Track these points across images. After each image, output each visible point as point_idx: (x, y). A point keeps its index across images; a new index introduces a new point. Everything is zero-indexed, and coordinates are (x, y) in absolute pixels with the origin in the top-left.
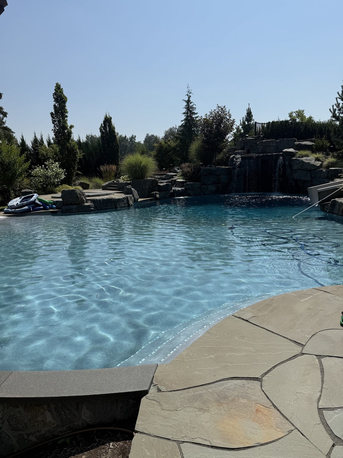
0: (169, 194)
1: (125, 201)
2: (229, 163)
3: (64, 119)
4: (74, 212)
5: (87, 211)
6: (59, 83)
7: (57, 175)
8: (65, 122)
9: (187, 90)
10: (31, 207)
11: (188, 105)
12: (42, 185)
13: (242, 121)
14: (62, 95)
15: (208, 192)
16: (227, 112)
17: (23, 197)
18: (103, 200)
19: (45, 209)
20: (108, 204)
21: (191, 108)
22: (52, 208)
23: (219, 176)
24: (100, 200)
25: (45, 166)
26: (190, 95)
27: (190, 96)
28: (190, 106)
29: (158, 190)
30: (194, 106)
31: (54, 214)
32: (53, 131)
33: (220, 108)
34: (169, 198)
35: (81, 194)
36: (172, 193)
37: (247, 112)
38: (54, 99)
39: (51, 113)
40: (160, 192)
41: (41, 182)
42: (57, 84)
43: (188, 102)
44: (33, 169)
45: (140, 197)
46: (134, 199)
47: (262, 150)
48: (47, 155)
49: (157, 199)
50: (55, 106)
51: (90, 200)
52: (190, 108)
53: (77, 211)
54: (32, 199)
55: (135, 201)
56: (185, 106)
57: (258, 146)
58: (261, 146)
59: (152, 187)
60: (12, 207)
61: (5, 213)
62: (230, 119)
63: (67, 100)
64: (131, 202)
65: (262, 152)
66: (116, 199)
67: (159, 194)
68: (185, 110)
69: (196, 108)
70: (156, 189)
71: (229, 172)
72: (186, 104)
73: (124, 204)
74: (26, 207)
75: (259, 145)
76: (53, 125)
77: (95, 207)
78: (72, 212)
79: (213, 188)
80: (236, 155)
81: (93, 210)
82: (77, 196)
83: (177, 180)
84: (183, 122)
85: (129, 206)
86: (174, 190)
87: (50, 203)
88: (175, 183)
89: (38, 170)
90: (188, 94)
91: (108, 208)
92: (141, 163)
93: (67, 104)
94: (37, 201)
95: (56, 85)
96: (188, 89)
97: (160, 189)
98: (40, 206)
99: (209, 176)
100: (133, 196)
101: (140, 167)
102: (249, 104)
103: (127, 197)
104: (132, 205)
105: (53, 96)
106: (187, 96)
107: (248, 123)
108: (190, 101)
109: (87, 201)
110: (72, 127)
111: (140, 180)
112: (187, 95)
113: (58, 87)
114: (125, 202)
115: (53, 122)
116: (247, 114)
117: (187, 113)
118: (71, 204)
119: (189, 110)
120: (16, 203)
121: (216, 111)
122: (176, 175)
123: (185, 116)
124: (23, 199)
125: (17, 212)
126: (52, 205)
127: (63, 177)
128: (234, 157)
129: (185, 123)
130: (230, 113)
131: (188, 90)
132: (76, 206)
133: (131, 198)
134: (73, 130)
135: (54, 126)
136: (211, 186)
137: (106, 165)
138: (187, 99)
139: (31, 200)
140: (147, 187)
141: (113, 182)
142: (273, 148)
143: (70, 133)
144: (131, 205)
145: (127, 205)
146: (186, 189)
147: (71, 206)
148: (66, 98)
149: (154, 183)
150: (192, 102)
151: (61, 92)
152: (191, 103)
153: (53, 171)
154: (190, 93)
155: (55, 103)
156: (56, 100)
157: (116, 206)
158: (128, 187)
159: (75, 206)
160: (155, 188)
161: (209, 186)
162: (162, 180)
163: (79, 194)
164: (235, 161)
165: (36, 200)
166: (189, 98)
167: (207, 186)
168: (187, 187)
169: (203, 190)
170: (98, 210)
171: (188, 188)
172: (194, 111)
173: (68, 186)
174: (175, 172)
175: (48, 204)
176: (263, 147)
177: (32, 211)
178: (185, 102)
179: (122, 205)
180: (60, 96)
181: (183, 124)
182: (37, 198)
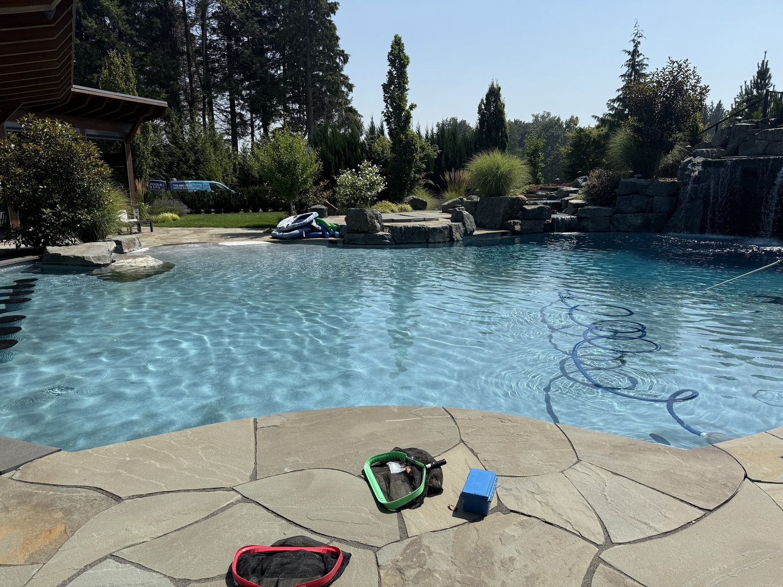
0: (543, 226)
1: (446, 232)
2: (679, 172)
3: (402, 93)
5: (378, 243)
6: (400, 36)
7: (373, 184)
8: (402, 99)
9: (633, 31)
10: (304, 232)
11: (633, 59)
12: (348, 200)
13: (744, 88)
14: (402, 54)
15: (625, 227)
16: (691, 72)
17: (298, 216)
18: (407, 228)
19: (323, 236)
20: (414, 235)
21: (639, 65)
22: (333, 236)
23: (653, 197)
24: (401, 227)
25: (358, 169)
26: (639, 40)
27: (639, 43)
28: (637, 62)
29: (522, 217)
30: (645, 62)
31: (332, 244)
32: (383, 114)
33: (676, 65)
34: (540, 233)
35: (374, 216)
36: (548, 223)
37: (758, 70)
38: (389, 61)
39: (382, 85)
40: (524, 221)
41: (347, 195)
42: (396, 37)
43: (635, 53)
44: (340, 174)
45: (480, 226)
46: (466, 230)
47: (765, 149)
48: (383, 152)
49: (515, 233)
50: (390, 73)
51: (388, 226)
52: (637, 65)
53: (364, 243)
54: (307, 220)
55: (467, 234)
56: (627, 61)
57: (757, 141)
58: (763, 141)
59: (510, 212)
60: (281, 230)
61: (273, 238)
62: (699, 85)
63: (408, 62)
64: (457, 236)
65: (764, 154)
66: (429, 228)
67: (520, 225)
68: (625, 70)
69: (648, 65)
70: (518, 215)
71: (674, 192)
72: (630, 57)
73: (443, 238)
74: (297, 231)
75: (759, 137)
76: (385, 104)
77: (393, 239)
78: (357, 244)
79: (637, 220)
80: (695, 157)
81: (388, 244)
82: (366, 219)
83: (570, 201)
84: (621, 92)
85: (452, 241)
86: (553, 219)
87: (332, 227)
88: (567, 207)
89: (346, 177)
90: (636, 38)
91: (414, 241)
92: (498, 168)
93: (409, 70)
94: (314, 224)
95: (393, 39)
96: (636, 28)
97: (526, 216)
98: (318, 230)
99: (631, 196)
100: (464, 224)
101: (495, 175)
103: (451, 227)
104: (458, 241)
105: (388, 56)
106: (632, 44)
107: (757, 92)
108: (638, 52)
109: (383, 228)
110: (412, 107)
111: (493, 198)
112: (634, 41)
113: (397, 43)
114: (445, 234)
115: (385, 98)
116: (758, 73)
117: (630, 75)
118: (358, 232)
119: (635, 66)
120: (287, 224)
121: (667, 70)
122: (575, 192)
123: (623, 81)
124: (299, 218)
125: (284, 237)
126: (334, 231)
127: (381, 188)
128: (690, 161)
129: (625, 94)
130: (698, 72)
131: (636, 32)
132: (364, 234)
133: (458, 228)
134: (413, 113)
135: (386, 106)
136: (632, 215)
137: (453, 170)
138: (631, 50)
139: (305, 221)
140: (501, 211)
141: (461, 199)
143: (408, 117)
144: (456, 240)
145: (448, 240)
146: (580, 219)
147: (356, 235)
148: (407, 58)
149: (520, 203)
150: (641, 54)
151: (401, 50)
152: (638, 56)
153: (367, 179)
154: (639, 37)
155: (390, 68)
156: (392, 63)
157: (427, 240)
158: (459, 209)
159: (362, 235)
160: (516, 214)
161: (629, 215)
162: (548, 199)
163: (370, 217)
164: (689, 169)
165: (312, 221)
166: (636, 46)
167: (625, 215)
168: (583, 215)
169: (615, 223)
170: (396, 244)
171: (585, 218)
172: (643, 72)
173: (390, 204)
174: (578, 185)
175: (329, 228)
176: (767, 142)
177: (305, 238)
178: (627, 54)
179: (438, 238)
180: (398, 56)
181: (621, 95)
182: (315, 218)
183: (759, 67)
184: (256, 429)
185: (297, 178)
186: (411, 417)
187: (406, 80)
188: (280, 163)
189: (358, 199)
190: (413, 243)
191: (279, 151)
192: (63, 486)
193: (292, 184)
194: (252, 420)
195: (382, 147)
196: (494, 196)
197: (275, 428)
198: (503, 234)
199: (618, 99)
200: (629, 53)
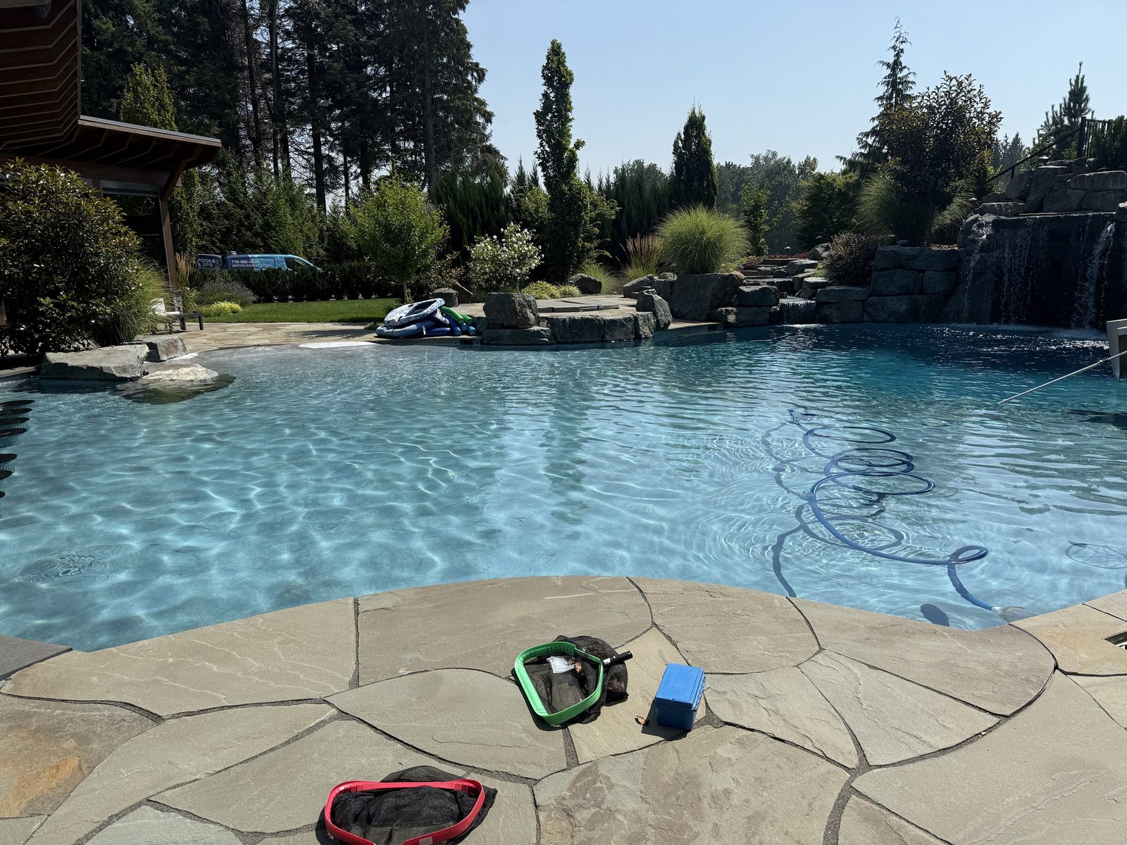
0: (767, 316)
1: (630, 326)
2: (960, 237)
3: (564, 125)
4: (505, 345)
5: (532, 343)
6: (559, 42)
7: (523, 258)
8: (564, 133)
9: (893, 33)
10: (424, 328)
11: (893, 74)
12: (487, 281)
13: (1050, 114)
14: (562, 69)
15: (885, 316)
16: (975, 92)
17: (415, 304)
18: (573, 321)
19: (452, 333)
20: (584, 330)
21: (902, 84)
22: (466, 333)
23: (923, 271)
24: (565, 320)
25: (501, 236)
26: (902, 47)
27: (902, 51)
28: (899, 78)
29: (737, 303)
30: (911, 78)
31: (466, 345)
32: (536, 156)
33: (954, 82)
34: (764, 325)
35: (525, 303)
36: (776, 311)
37: (1070, 89)
38: (544, 79)
39: (534, 113)
40: (741, 308)
41: (486, 273)
42: (553, 43)
43: (896, 66)
44: (475, 243)
45: (677, 317)
46: (658, 323)
47: (1081, 202)
48: (536, 211)
49: (728, 326)
50: (546, 95)
51: (546, 318)
52: (900, 83)
53: (511, 343)
54: (428, 310)
55: (660, 328)
56: (885, 78)
57: (1069, 191)
58: (1078, 191)
59: (720, 296)
60: (391, 325)
61: (379, 336)
62: (988, 111)
63: (572, 80)
64: (645, 331)
65: (1079, 209)
66: (605, 321)
67: (735, 314)
68: (882, 90)
69: (914, 83)
70: (733, 300)
71: (953, 264)
72: (889, 72)
73: (626, 335)
74: (413, 327)
75: (1072, 186)
76: (539, 141)
77: (553, 336)
78: (501, 345)
79: (901, 305)
80: (982, 214)
81: (546, 344)
82: (515, 309)
83: (806, 279)
84: (876, 122)
85: (638, 339)
86: (783, 305)
87: (465, 320)
88: (801, 287)
89: (484, 247)
90: (897, 44)
91: (584, 339)
92: (703, 233)
94: (439, 316)
95: (550, 46)
96: (897, 30)
97: (743, 301)
98: (444, 325)
99: (893, 271)
100: (655, 314)
101: (698, 243)
102: (1081, 65)
103: (636, 318)
104: (646, 338)
105: (543, 71)
106: (892, 50)
107: (1069, 120)
108: (901, 64)
109: (539, 321)
110: (579, 145)
111: (696, 276)
112: (894, 48)
113: (556, 52)
114: (628, 329)
115: (539, 132)
116: (1070, 93)
117: (890, 98)
118: (503, 327)
119: (896, 84)
120: (399, 316)
121: (942, 89)
122: (813, 266)
123: (880, 106)
124: (417, 308)
125: (395, 335)
126: (468, 325)
127: (535, 263)
128: (976, 220)
129: (882, 124)
130: (986, 93)
131: (897, 35)
132: (511, 330)
133: (646, 319)
134: (579, 153)
135: (541, 144)
136: (894, 298)
137: (638, 235)
138: (891, 61)
139: (425, 311)
140: (708, 294)
141: (651, 278)
142: (1113, 195)
143: (573, 160)
144: (643, 336)
145: (633, 336)
146: (819, 304)
147: (500, 331)
148: (570, 74)
149: (734, 282)
150: (905, 67)
151: (561, 62)
152: (901, 70)
153: (514, 250)
154: (902, 42)
155: (545, 88)
156: (549, 81)
157: (603, 336)
158: (648, 292)
159: (508, 331)
160: (730, 298)
161: (889, 298)
162: (774, 277)
163: (520, 305)
164: (974, 231)
165: (435, 312)
166: (898, 55)
167: (883, 298)
168: (824, 299)
169: (870, 310)
170: (559, 343)
171: (827, 303)
172: (908, 92)
173: (548, 285)
174: (816, 257)
175: (461, 322)
176: (1084, 193)
177: (426, 336)
178: (885, 67)
179: (619, 334)
180: (558, 72)
181: (877, 126)
182: (440, 308)
183: (1071, 85)
184: (357, 613)
185: (413, 249)
186: (582, 593)
187: (568, 106)
188: (387, 228)
189: (502, 279)
190: (582, 343)
191: (385, 211)
192: (76, 702)
193: (406, 258)
194: (351, 600)
195: (536, 202)
196: (698, 273)
197: (385, 611)
198: (711, 327)
199: (873, 132)
200: (888, 65)
